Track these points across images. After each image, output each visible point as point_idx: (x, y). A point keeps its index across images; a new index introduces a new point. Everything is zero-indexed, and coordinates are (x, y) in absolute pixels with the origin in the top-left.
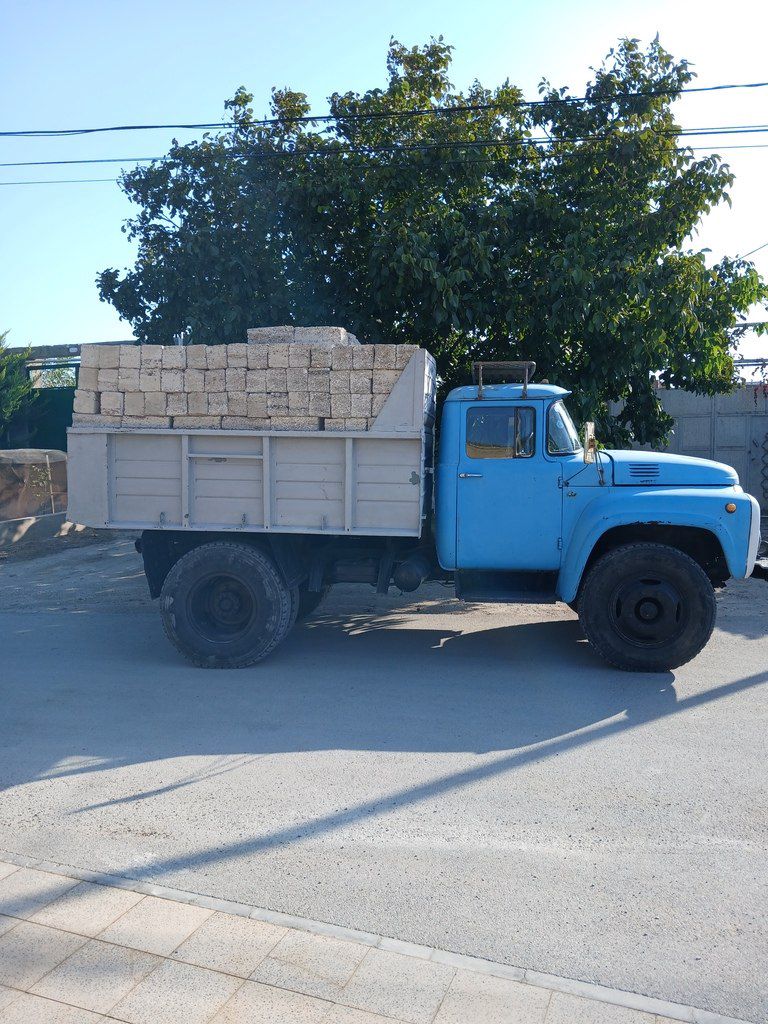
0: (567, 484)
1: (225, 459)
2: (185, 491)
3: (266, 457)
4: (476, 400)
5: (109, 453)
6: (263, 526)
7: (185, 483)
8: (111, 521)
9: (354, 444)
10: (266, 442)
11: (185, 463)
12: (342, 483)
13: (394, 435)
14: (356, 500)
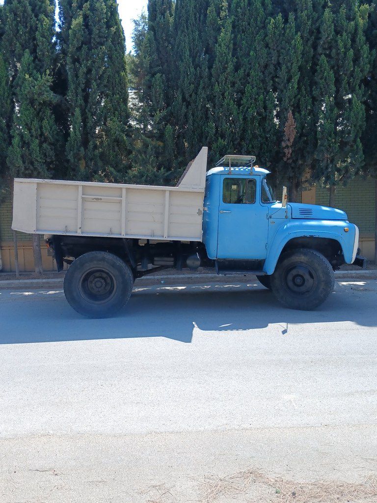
0: (271, 217)
1: (101, 199)
2: (80, 215)
3: (124, 199)
4: (228, 174)
5: (38, 194)
6: (121, 234)
7: (80, 210)
8: (37, 230)
9: (170, 194)
10: (124, 191)
11: (80, 200)
12: (163, 214)
13: (191, 190)
14: (170, 223)
